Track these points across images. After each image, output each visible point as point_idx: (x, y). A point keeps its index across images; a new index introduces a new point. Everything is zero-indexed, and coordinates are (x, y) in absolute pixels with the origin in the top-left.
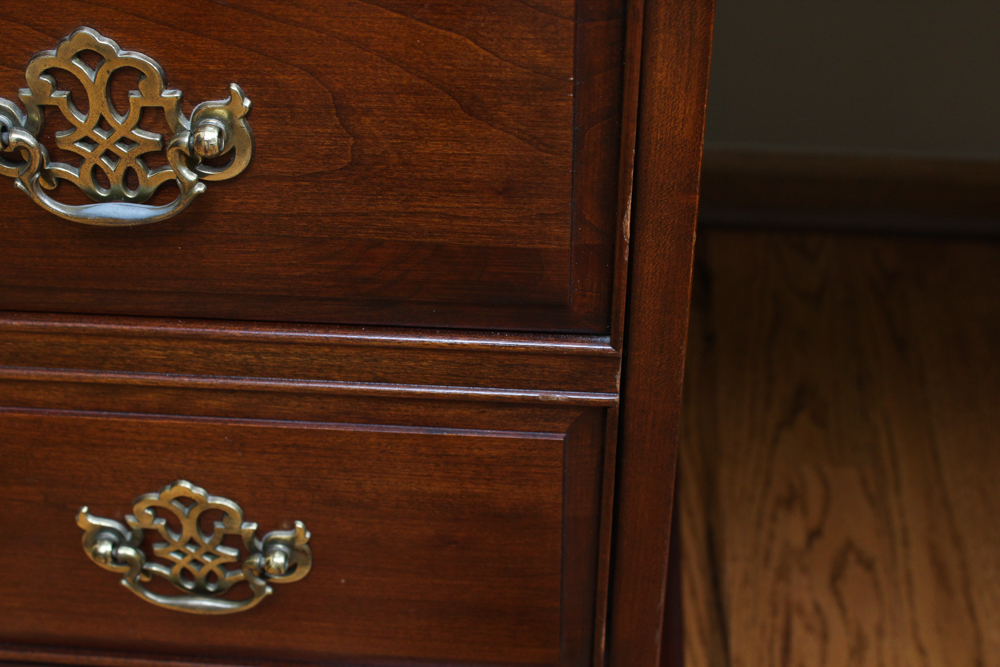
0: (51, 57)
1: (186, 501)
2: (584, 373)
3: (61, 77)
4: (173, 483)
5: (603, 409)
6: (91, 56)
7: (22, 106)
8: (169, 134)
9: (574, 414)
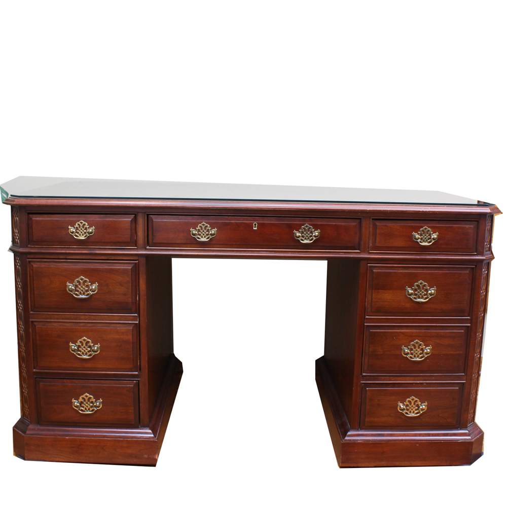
0: (77, 279)
1: (84, 340)
2: (134, 318)
3: (78, 282)
4: (83, 337)
5: (137, 323)
6: (82, 279)
7: (73, 285)
8: (89, 288)
9: (133, 325)
